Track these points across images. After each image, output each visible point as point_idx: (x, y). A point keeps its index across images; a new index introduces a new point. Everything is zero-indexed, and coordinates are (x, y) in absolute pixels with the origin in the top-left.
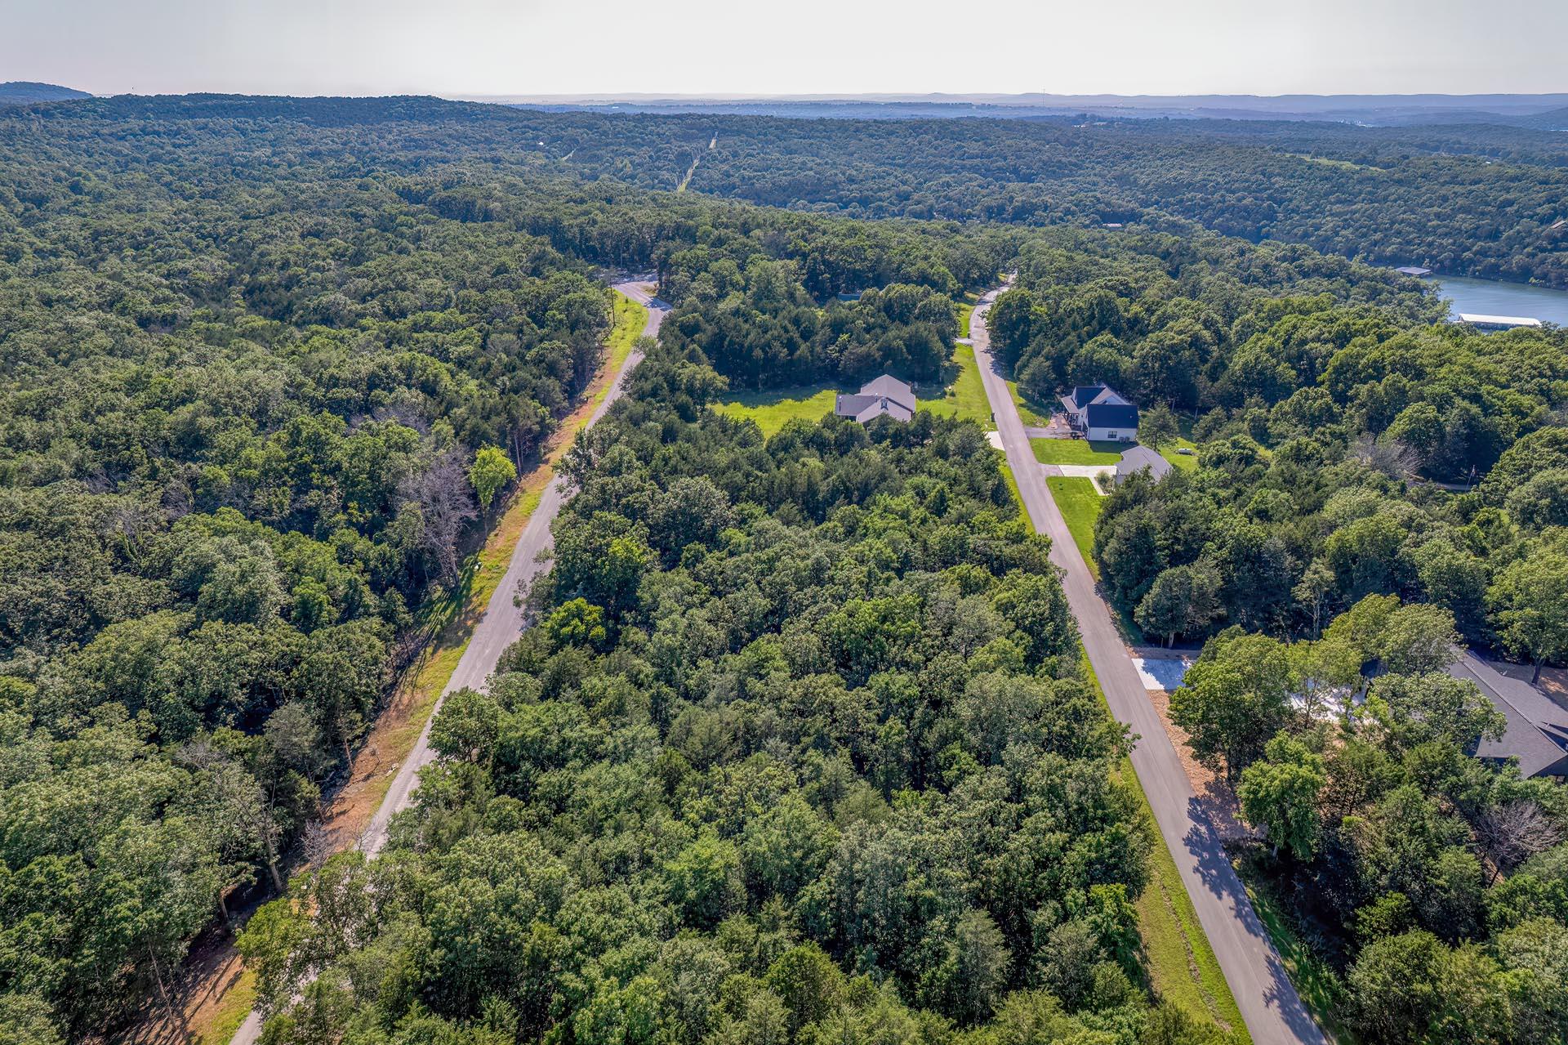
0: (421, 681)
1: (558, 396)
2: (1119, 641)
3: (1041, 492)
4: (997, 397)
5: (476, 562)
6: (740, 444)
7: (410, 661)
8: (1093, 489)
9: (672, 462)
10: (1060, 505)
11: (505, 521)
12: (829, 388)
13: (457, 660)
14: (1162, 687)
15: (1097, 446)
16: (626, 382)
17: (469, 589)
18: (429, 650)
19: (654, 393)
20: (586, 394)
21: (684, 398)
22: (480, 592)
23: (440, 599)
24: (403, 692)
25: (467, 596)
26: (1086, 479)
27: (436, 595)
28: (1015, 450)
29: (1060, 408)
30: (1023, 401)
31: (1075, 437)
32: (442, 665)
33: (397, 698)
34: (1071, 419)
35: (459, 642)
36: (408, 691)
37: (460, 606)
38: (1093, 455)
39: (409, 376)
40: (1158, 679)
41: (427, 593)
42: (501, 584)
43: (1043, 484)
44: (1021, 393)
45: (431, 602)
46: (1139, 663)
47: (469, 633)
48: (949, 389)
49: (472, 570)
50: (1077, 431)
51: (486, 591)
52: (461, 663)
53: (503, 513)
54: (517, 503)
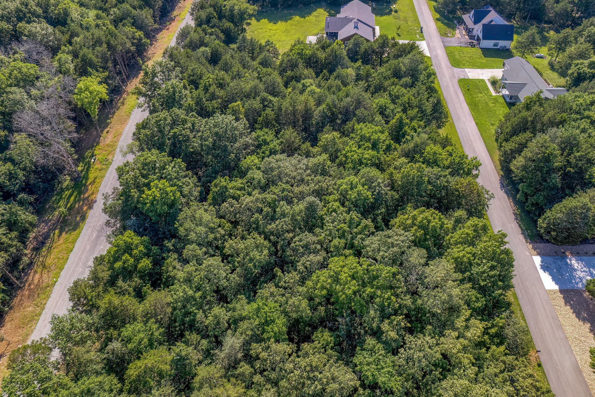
0: (49, 261)
1: (150, 21)
2: (521, 237)
3: (456, 93)
4: (422, 13)
5: (93, 156)
6: (261, 63)
7: (43, 243)
8: (488, 89)
9: (211, 89)
10: (469, 104)
11: (114, 121)
12: (320, 7)
13: (74, 242)
14: (556, 287)
15: (487, 52)
16: (193, 10)
17: (87, 179)
18: (57, 232)
19: (208, 21)
20: (175, 13)
21: (228, 24)
22: (94, 182)
23: (67, 188)
24: (36, 272)
25: (85, 185)
26: (483, 81)
27: (65, 184)
28: (437, 56)
29: (461, 21)
30: (438, 16)
31: (473, 46)
32: (64, 246)
33: (30, 278)
34: (469, 31)
35: (76, 227)
36: (39, 270)
37: (80, 193)
38: (484, 60)
39: (45, 11)
40: (553, 279)
41: (59, 182)
42: (107, 175)
43: (457, 86)
44: (437, 10)
45: (62, 190)
46: (537, 260)
47: (83, 218)
48: (394, 7)
49: (89, 162)
50: (474, 41)
51: (98, 180)
52: (77, 245)
53: (114, 113)
54: (123, 104)
